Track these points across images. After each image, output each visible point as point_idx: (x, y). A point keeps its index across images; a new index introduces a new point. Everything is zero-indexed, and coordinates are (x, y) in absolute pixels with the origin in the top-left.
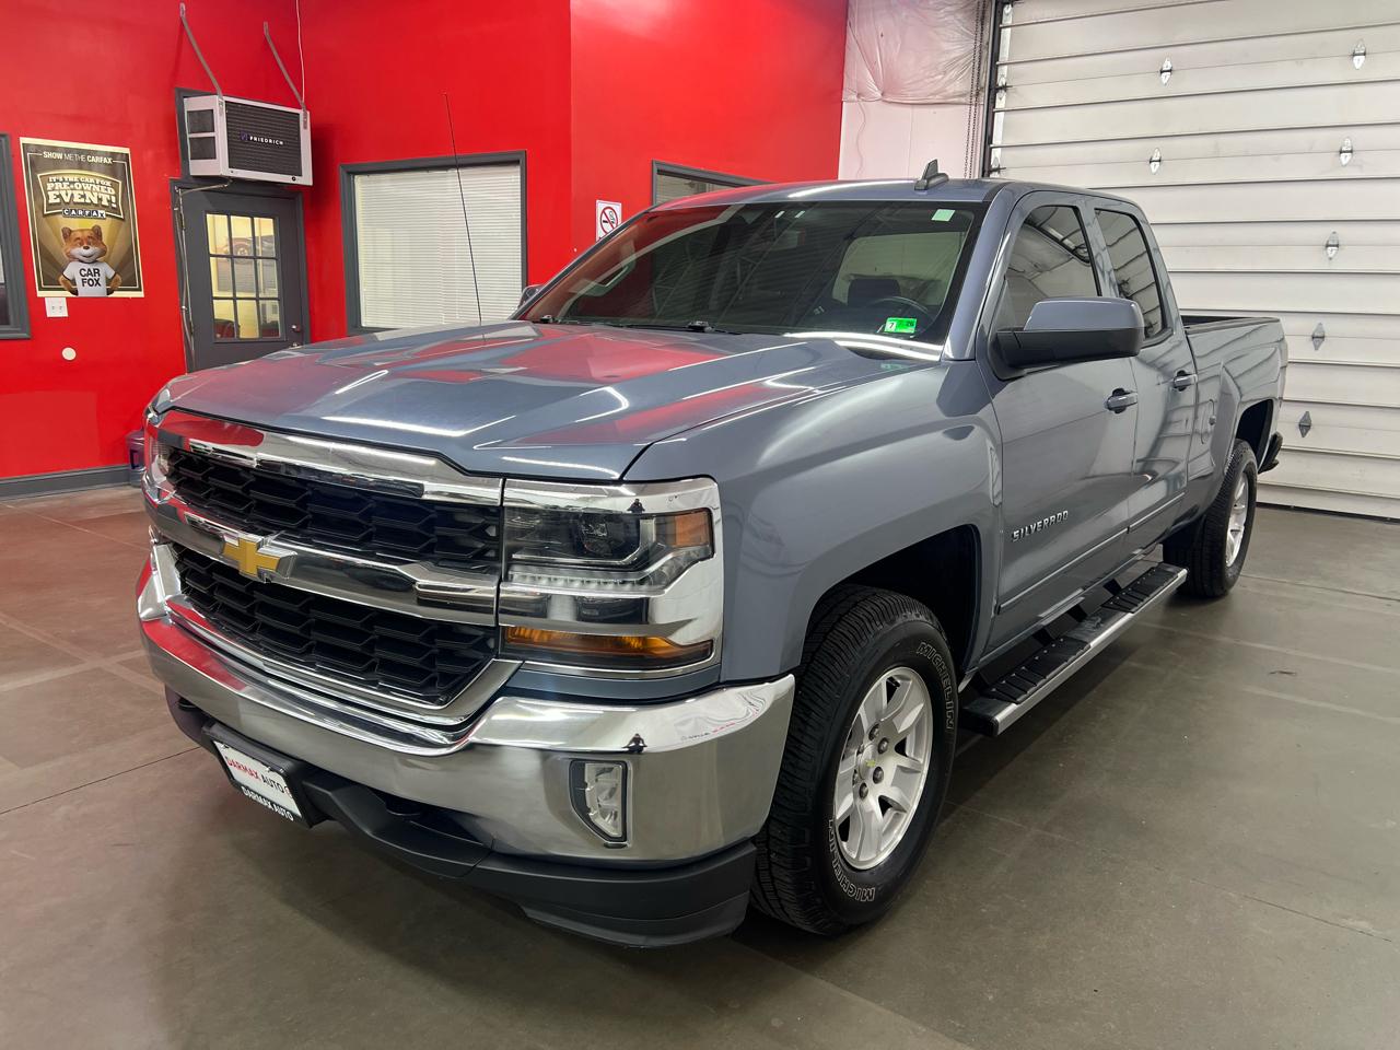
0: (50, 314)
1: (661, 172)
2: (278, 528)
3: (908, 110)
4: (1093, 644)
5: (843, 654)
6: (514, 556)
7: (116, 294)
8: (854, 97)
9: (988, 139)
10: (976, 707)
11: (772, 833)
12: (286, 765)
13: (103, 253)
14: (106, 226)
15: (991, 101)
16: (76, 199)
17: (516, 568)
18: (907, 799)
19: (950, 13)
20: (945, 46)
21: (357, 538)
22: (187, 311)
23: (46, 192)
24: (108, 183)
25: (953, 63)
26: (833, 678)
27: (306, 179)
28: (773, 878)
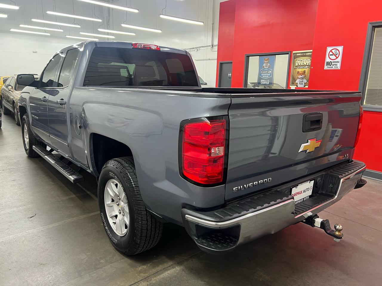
23: (296, 63)
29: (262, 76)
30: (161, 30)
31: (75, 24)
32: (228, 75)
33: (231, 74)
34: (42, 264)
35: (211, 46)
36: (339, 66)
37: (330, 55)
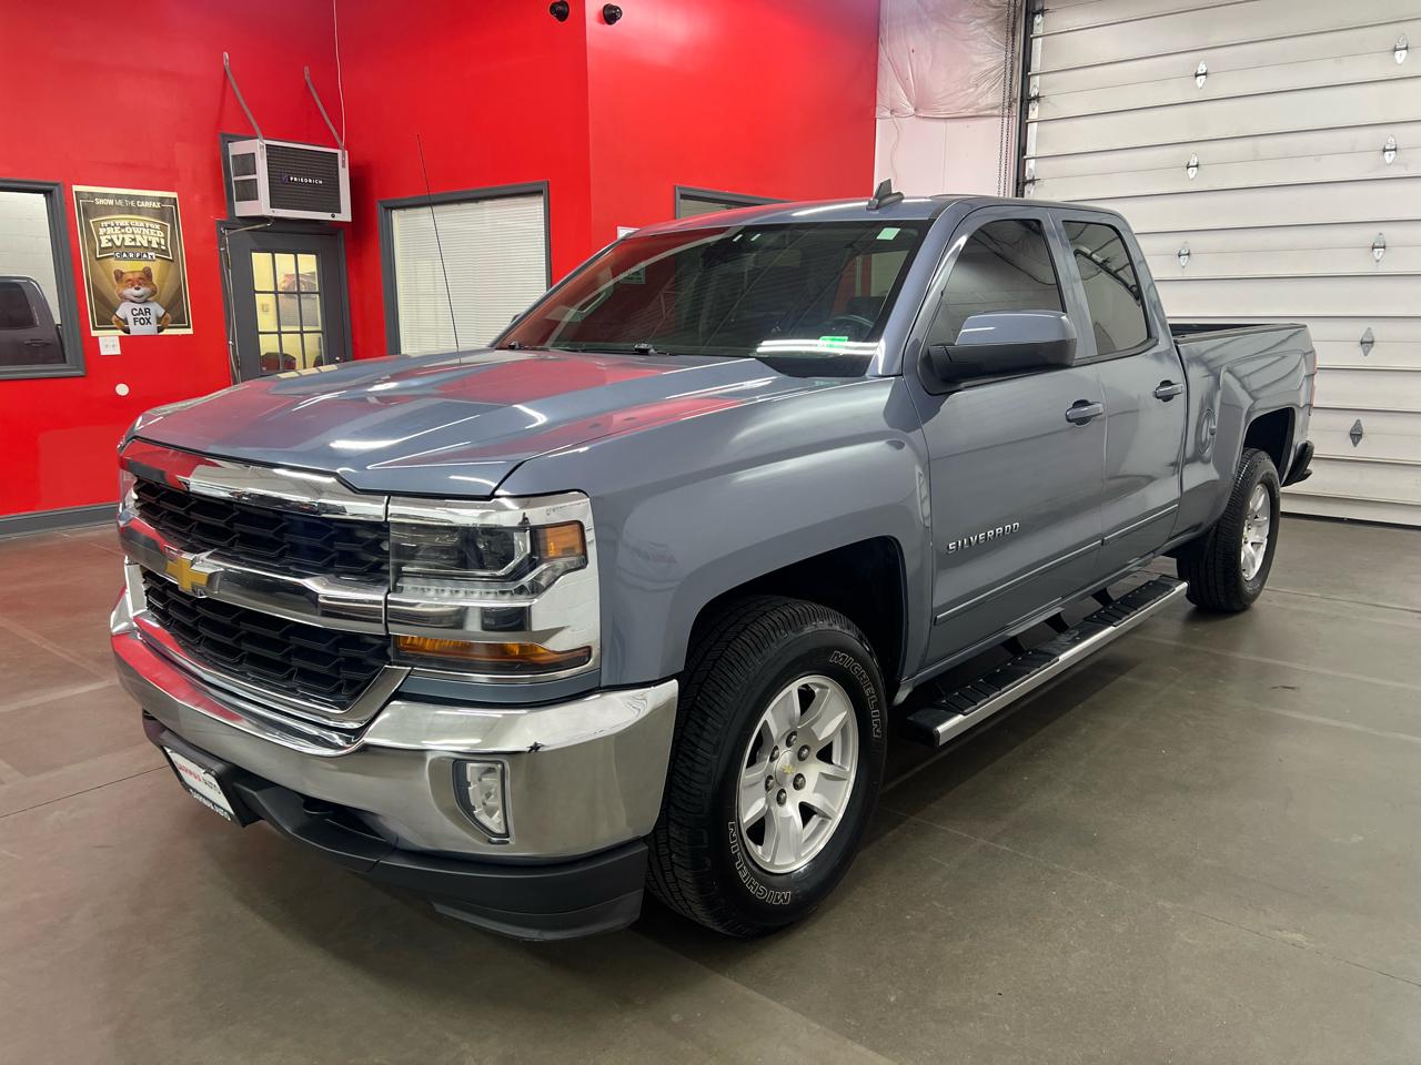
0: (104, 352)
1: (684, 197)
2: (212, 546)
3: (942, 124)
4: (1062, 657)
5: (742, 662)
6: (404, 569)
7: (166, 332)
8: (888, 114)
9: (1022, 150)
10: (920, 718)
11: (671, 835)
12: (218, 767)
13: (154, 292)
14: (156, 267)
15: (1024, 113)
16: (127, 243)
17: (406, 580)
18: (832, 807)
19: (982, 26)
20: (977, 59)
21: (273, 554)
22: (234, 347)
23: (98, 236)
24: (158, 227)
25: (985, 76)
26: (732, 685)
27: (345, 215)
28: (676, 878)
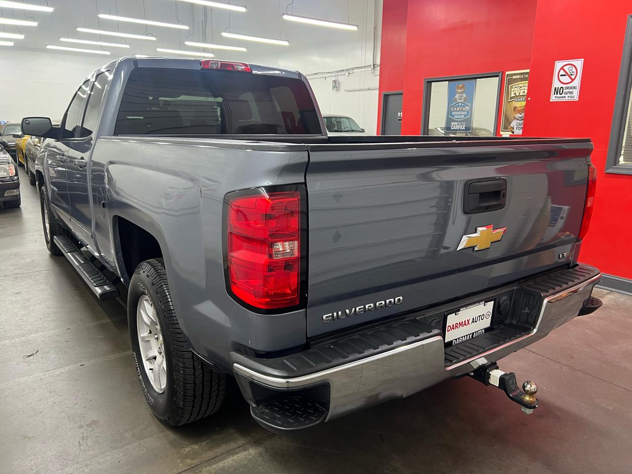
23: (511, 92)
29: (453, 116)
30: (288, 41)
31: (146, 35)
32: (398, 115)
33: (401, 113)
34: (26, 437)
35: (372, 66)
36: (575, 96)
37: (561, 75)
